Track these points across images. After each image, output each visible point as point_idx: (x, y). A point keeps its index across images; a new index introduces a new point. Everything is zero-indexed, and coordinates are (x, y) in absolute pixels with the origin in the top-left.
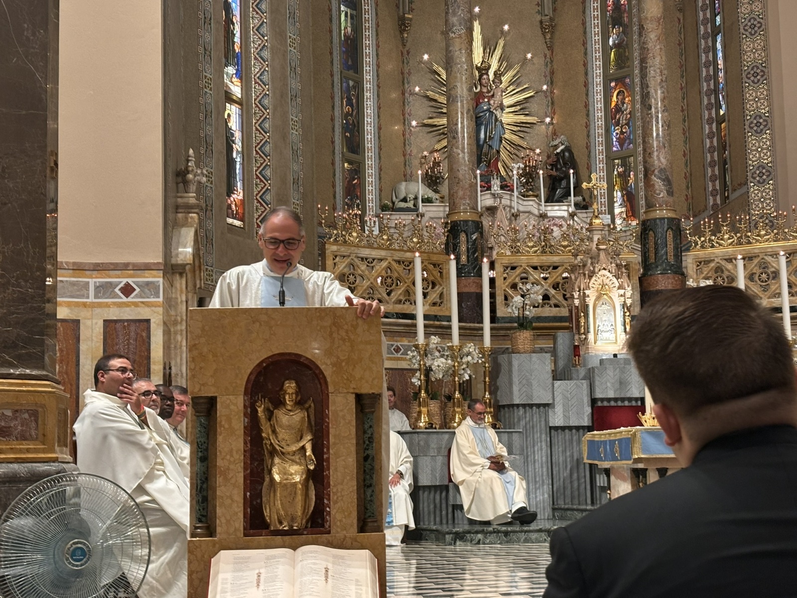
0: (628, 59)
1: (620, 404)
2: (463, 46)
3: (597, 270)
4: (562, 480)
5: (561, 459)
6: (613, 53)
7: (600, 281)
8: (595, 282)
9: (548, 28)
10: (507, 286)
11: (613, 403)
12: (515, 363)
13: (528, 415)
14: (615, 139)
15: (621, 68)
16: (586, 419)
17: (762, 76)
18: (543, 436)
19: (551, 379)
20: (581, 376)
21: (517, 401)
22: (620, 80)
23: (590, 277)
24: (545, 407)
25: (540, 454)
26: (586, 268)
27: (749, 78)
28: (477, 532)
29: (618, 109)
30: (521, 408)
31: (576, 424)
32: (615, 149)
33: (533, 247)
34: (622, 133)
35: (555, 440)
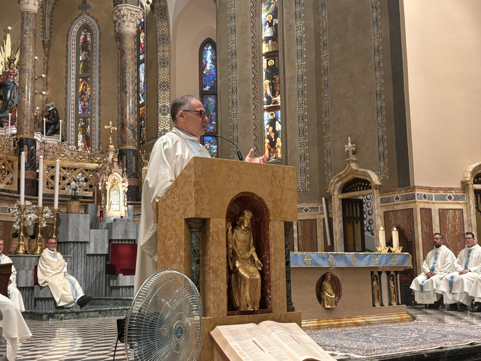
0: (90, 68)
1: (123, 242)
2: (31, 43)
3: (113, 172)
4: (91, 283)
5: (91, 272)
6: (81, 64)
7: (113, 178)
8: (111, 178)
9: (47, 45)
10: (49, 177)
11: (120, 242)
12: (71, 219)
13: (75, 248)
14: (80, 108)
15: (86, 72)
16: (106, 250)
17: (167, 87)
18: (83, 259)
19: (89, 228)
20: (104, 227)
21: (70, 240)
22: (85, 79)
23: (109, 175)
24: (85, 244)
25: (80, 270)
26: (106, 170)
27: (161, 87)
28: (61, 313)
29: (83, 93)
30: (72, 244)
31: (100, 253)
32: (80, 113)
33: (63, 157)
34: (84, 105)
35: (88, 262)
